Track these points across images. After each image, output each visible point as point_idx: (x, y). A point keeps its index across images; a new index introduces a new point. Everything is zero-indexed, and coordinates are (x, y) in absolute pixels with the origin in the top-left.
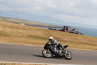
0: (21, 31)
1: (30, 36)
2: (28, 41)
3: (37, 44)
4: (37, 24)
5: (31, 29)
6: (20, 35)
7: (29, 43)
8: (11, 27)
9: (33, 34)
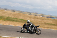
0: (40, 20)
1: (45, 23)
2: (44, 26)
3: (49, 28)
4: (49, 16)
5: (45, 19)
6: (39, 22)
7: (45, 27)
8: (34, 18)
9: (47, 22)
